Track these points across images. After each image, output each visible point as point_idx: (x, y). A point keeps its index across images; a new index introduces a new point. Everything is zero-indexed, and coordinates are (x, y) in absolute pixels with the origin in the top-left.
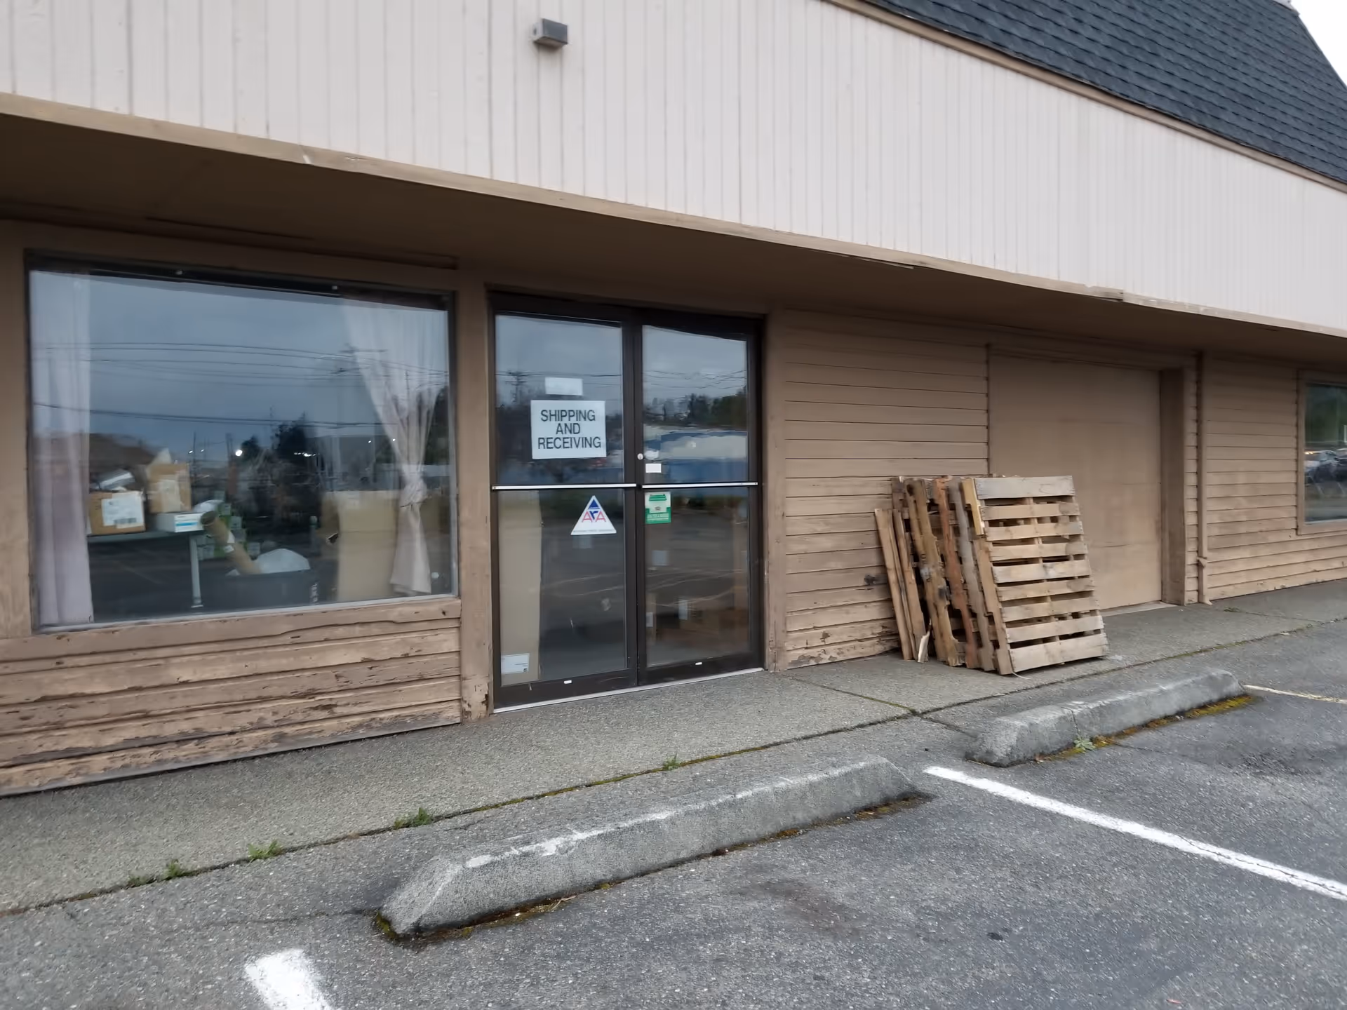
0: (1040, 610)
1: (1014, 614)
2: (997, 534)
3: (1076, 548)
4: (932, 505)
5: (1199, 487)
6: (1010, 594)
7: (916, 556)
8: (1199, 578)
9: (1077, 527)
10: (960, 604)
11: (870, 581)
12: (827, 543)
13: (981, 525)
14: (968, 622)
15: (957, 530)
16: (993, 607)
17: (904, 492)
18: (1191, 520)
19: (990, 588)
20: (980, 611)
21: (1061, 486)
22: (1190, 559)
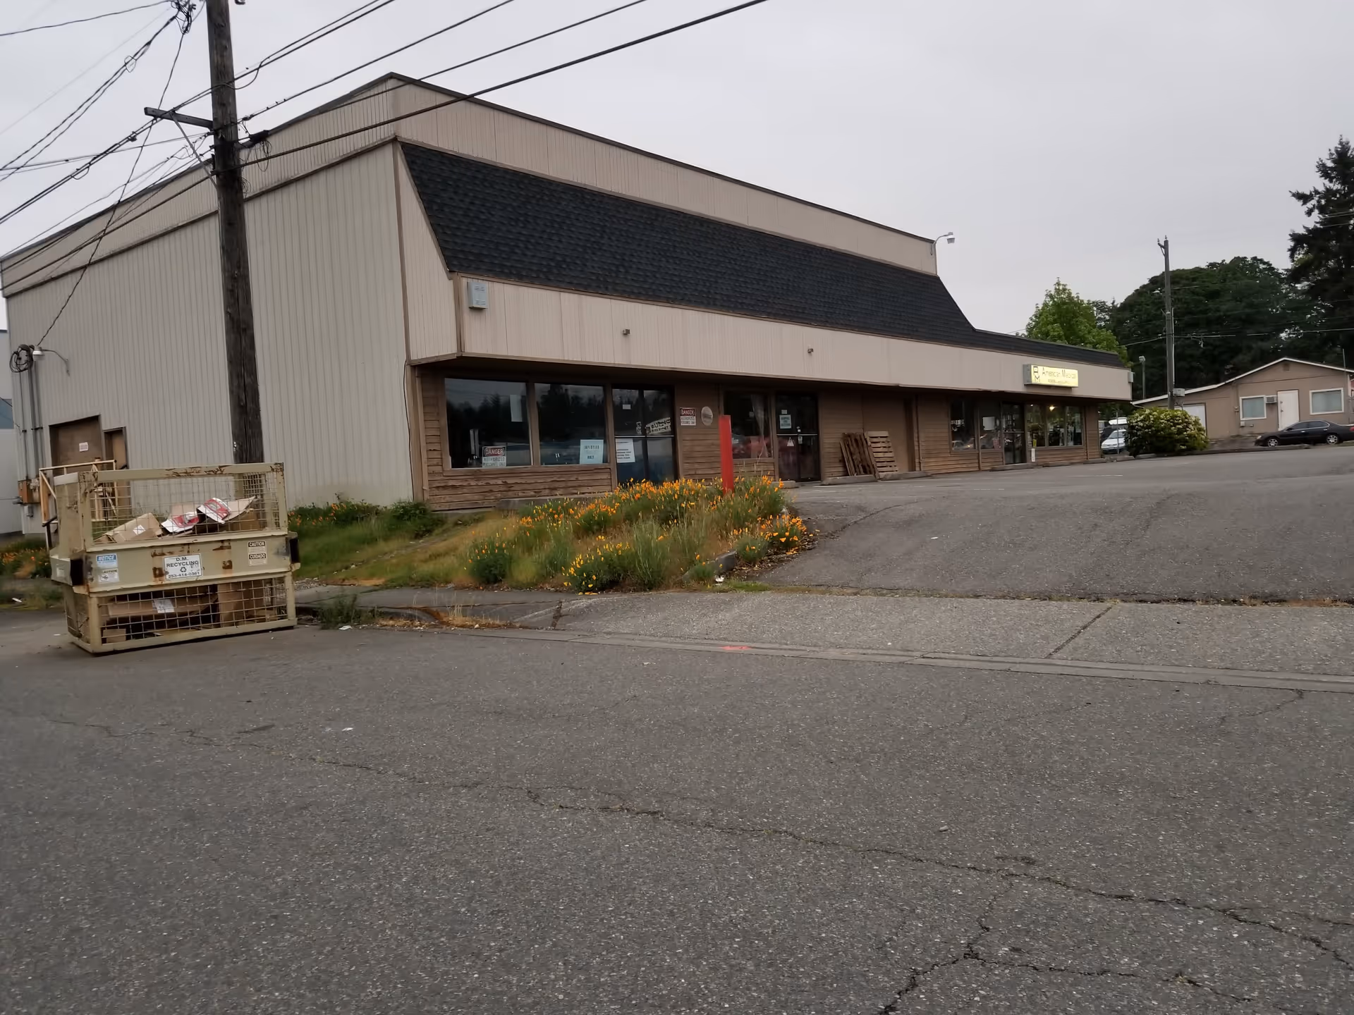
0: (885, 464)
1: (879, 464)
2: (873, 445)
3: (891, 449)
4: (856, 440)
5: (918, 437)
6: (877, 460)
7: (851, 454)
8: (920, 467)
9: (890, 444)
10: (865, 464)
11: (840, 461)
12: (832, 450)
13: (869, 443)
14: (867, 468)
15: (863, 445)
16: (874, 463)
17: (847, 437)
18: (916, 448)
19: (873, 460)
20: (870, 464)
21: (885, 434)
22: (917, 461)
